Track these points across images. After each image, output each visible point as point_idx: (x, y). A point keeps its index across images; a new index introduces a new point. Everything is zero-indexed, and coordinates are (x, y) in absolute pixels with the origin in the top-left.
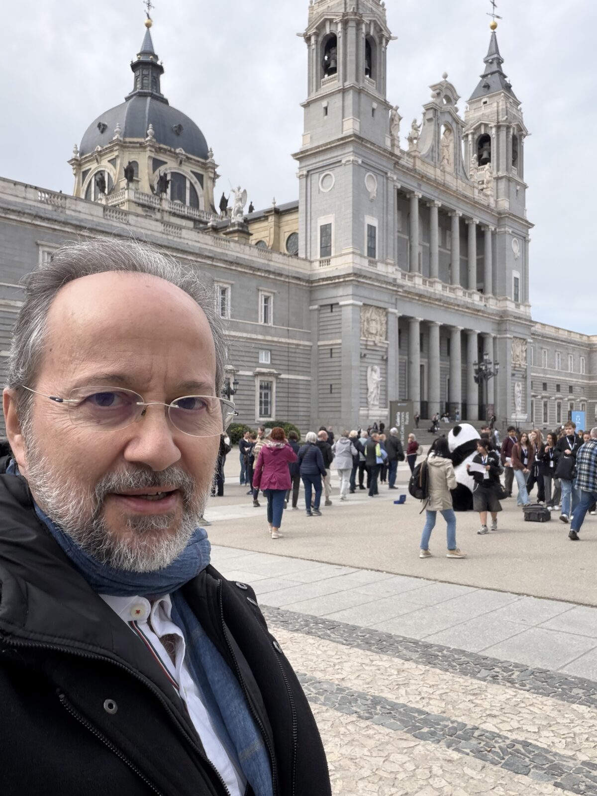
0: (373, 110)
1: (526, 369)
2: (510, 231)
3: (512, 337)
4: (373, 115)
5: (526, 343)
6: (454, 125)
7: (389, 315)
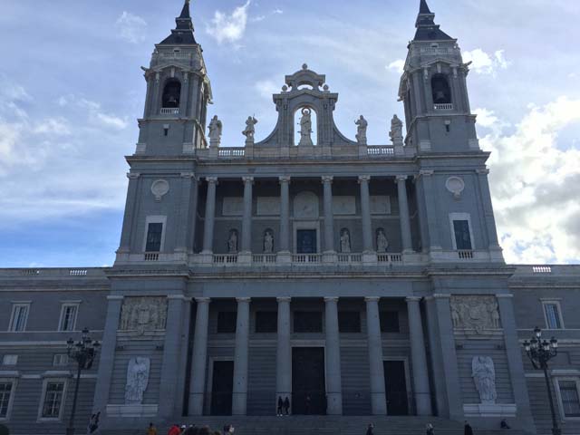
0: (166, 130)
1: (503, 336)
2: (431, 172)
3: (449, 295)
4: (166, 134)
5: (497, 299)
6: (317, 101)
7: (170, 302)
